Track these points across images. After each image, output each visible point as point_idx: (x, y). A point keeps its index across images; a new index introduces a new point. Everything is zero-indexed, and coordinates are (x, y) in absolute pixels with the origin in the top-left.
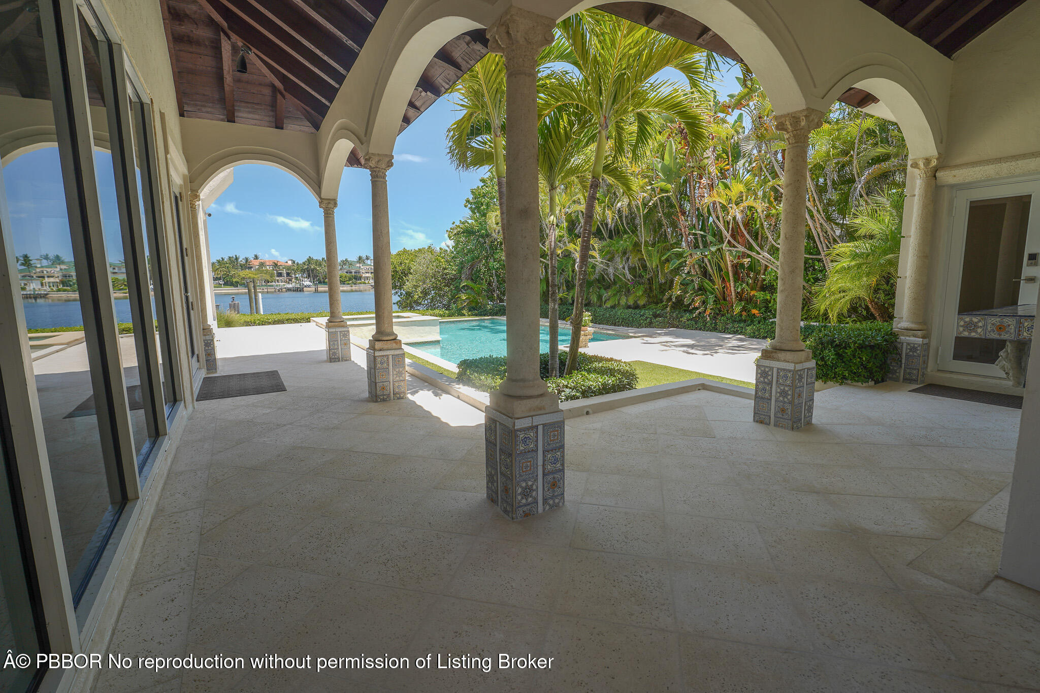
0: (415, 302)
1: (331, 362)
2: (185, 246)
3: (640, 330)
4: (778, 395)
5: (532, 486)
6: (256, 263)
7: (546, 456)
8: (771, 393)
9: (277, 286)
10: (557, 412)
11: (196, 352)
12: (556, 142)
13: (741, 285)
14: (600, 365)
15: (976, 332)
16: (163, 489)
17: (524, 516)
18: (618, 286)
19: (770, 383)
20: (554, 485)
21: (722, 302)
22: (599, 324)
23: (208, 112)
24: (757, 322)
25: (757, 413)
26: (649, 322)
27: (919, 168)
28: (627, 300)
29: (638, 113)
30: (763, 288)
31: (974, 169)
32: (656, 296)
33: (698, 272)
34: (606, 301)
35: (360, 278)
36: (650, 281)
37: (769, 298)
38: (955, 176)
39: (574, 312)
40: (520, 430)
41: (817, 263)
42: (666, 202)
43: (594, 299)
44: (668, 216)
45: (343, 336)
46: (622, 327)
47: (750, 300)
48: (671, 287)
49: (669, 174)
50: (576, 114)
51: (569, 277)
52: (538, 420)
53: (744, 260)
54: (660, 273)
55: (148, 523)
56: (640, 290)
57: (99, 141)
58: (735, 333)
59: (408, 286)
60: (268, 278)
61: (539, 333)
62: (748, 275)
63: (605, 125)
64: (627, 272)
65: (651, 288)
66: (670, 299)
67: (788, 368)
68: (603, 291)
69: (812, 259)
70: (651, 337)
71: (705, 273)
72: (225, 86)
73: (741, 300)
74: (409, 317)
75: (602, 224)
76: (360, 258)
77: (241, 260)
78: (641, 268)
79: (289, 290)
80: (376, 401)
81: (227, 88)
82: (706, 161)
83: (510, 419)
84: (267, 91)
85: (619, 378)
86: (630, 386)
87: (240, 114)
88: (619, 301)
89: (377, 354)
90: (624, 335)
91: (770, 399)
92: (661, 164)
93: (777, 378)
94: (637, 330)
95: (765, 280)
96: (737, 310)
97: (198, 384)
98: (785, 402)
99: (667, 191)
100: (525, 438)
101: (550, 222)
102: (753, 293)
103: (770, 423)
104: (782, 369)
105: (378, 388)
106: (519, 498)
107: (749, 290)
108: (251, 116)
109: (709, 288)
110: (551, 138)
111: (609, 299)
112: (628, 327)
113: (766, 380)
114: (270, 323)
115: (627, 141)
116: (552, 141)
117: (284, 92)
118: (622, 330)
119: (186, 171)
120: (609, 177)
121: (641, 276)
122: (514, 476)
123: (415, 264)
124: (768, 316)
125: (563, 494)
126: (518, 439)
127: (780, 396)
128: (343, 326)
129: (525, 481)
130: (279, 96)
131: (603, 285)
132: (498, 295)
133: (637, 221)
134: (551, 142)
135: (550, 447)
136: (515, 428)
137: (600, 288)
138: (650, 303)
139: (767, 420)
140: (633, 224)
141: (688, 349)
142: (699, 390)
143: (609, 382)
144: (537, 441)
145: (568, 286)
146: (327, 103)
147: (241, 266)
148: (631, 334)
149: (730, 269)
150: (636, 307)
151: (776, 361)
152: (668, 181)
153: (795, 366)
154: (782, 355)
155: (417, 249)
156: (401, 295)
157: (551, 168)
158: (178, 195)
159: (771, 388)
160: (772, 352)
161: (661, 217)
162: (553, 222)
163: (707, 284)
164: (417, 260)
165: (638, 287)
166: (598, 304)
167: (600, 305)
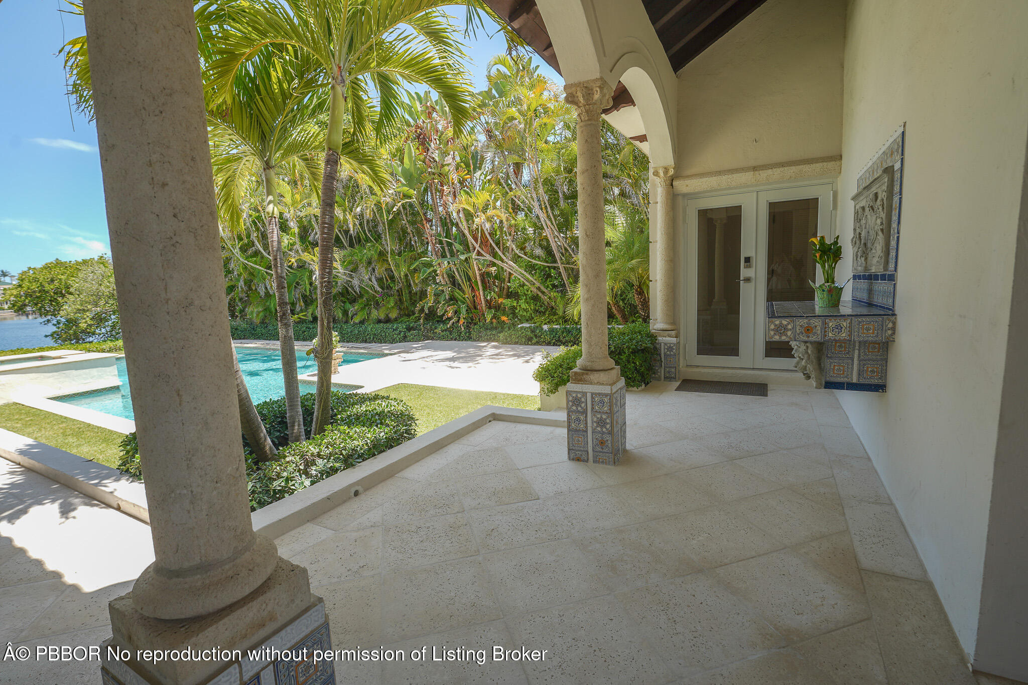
0: (83, 331)
3: (394, 345)
4: (595, 424)
8: (586, 424)
12: (268, 100)
13: (490, 293)
14: (364, 408)
15: (786, 335)
18: (365, 299)
19: (585, 412)
21: (473, 311)
24: (507, 329)
25: (573, 450)
26: (403, 337)
27: (659, 177)
28: (377, 314)
30: (510, 295)
31: (702, 180)
32: (407, 308)
33: (448, 282)
34: (353, 316)
36: (400, 292)
37: (515, 304)
38: (687, 186)
41: (552, 271)
42: (410, 209)
43: (339, 314)
44: (413, 223)
46: (374, 344)
47: (498, 308)
49: (410, 179)
50: (294, 66)
51: (305, 290)
53: (491, 269)
56: (390, 302)
58: (489, 340)
59: (68, 308)
62: (494, 283)
63: (340, 78)
64: (375, 283)
65: (400, 300)
66: (422, 310)
67: (603, 392)
68: (348, 305)
69: (548, 267)
70: (408, 353)
71: (454, 282)
73: (490, 308)
74: (61, 358)
75: (340, 231)
78: (389, 279)
82: (446, 168)
85: (393, 426)
86: (409, 435)
88: (368, 314)
90: (378, 352)
91: (586, 431)
92: (401, 168)
93: (593, 405)
94: (391, 345)
95: (510, 287)
96: (489, 318)
98: (603, 433)
99: (410, 197)
101: (268, 213)
102: (500, 300)
103: (588, 459)
104: (596, 394)
107: (497, 298)
109: (459, 297)
110: (259, 93)
111: (356, 314)
112: (381, 343)
113: (579, 408)
115: (368, 116)
116: (261, 99)
118: (375, 347)
120: (350, 160)
121: (389, 288)
123: (77, 280)
124: (516, 322)
127: (597, 427)
131: (348, 299)
133: (380, 228)
134: (259, 100)
137: (345, 303)
138: (401, 316)
139: (584, 457)
140: (376, 232)
141: (450, 363)
142: (490, 421)
143: (381, 435)
145: (305, 302)
149: (478, 278)
150: (388, 320)
151: (588, 384)
152: (410, 186)
153: (611, 389)
154: (594, 377)
155: (80, 260)
156: (58, 323)
157: (263, 138)
159: (586, 417)
160: (583, 374)
161: (405, 224)
162: (273, 213)
163: (458, 294)
164: (81, 275)
165: (388, 299)
166: (344, 319)
167: (347, 322)
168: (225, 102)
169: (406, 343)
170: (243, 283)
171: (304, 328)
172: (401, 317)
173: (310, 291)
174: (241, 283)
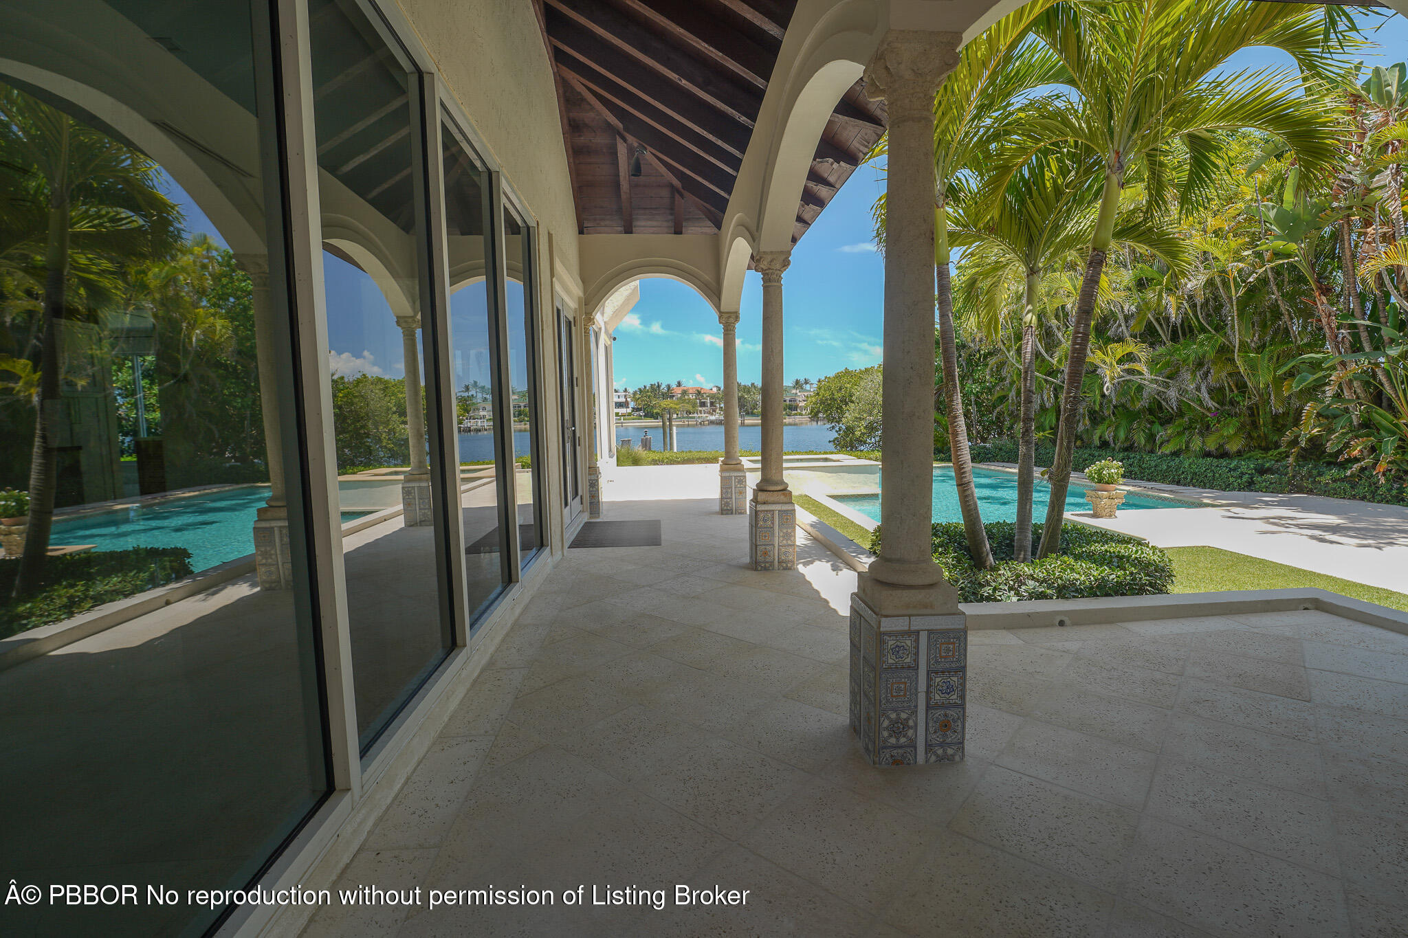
0: (857, 439)
1: (722, 514)
2: (575, 375)
3: (1226, 493)
5: (907, 720)
6: (679, 391)
7: (931, 679)
9: (699, 417)
10: (954, 614)
11: (580, 493)
12: (1040, 202)
14: (1105, 548)
16: (503, 640)
17: (893, 763)
18: (1186, 419)
20: (946, 726)
22: (1149, 480)
23: (606, 226)
26: (1247, 482)
28: (1204, 442)
29: (1190, 135)
32: (1266, 436)
33: (1361, 396)
34: (1162, 444)
35: (796, 408)
36: (1253, 412)
39: (1055, 462)
40: (890, 634)
42: (1289, 276)
43: (1140, 440)
44: (1290, 298)
45: (738, 482)
46: (1191, 488)
48: (1297, 421)
49: (1293, 225)
50: (1073, 156)
52: (918, 623)
54: (1272, 397)
55: (476, 674)
56: (1231, 425)
57: (512, 272)
59: (849, 417)
60: (691, 409)
61: (1031, 492)
63: (1117, 165)
64: (1207, 396)
65: (1255, 425)
66: (1295, 442)
68: (1157, 427)
70: (1247, 508)
71: (1377, 397)
72: (622, 194)
74: (838, 461)
75: (1158, 320)
76: (797, 382)
77: (664, 388)
78: (1235, 390)
79: (712, 422)
80: (756, 570)
81: (624, 196)
83: (874, 615)
84: (665, 193)
85: (1132, 574)
86: (1160, 590)
87: (640, 223)
88: (1188, 443)
89: (760, 508)
90: (1191, 500)
92: (1275, 210)
94: (1219, 493)
97: (575, 529)
99: (1289, 256)
100: (897, 646)
101: (1025, 323)
105: (758, 552)
106: (886, 734)
108: (649, 223)
109: (1385, 423)
110: (1032, 196)
111: (1168, 441)
112: (1204, 487)
114: (678, 463)
116: (1033, 203)
117: (682, 190)
118: (1191, 492)
119: (581, 294)
120: (1139, 245)
121: (1233, 403)
122: (878, 701)
123: (859, 389)
125: (962, 743)
126: (885, 646)
128: (739, 470)
129: (894, 710)
130: (677, 196)
131: (1158, 418)
132: (978, 432)
133: (1225, 310)
134: (1030, 204)
135: (940, 667)
136: (881, 629)
137: (1152, 423)
138: (1251, 449)
140: (1216, 317)
141: (1323, 534)
142: (1306, 609)
143: (1111, 577)
144: (917, 654)
146: (725, 195)
147: (663, 394)
148: (1206, 501)
150: (1223, 455)
152: (1291, 236)
156: (840, 430)
157: (1031, 242)
158: (572, 320)
161: (1276, 301)
162: (1030, 322)
163: (1381, 417)
164: (862, 384)
165: (1228, 421)
166: (1148, 448)
167: (1152, 451)
168: (992, 218)
169: (1253, 493)
170: (1014, 394)
171: (1086, 456)
172: (1250, 451)
173: (1101, 404)
174: (1012, 394)
